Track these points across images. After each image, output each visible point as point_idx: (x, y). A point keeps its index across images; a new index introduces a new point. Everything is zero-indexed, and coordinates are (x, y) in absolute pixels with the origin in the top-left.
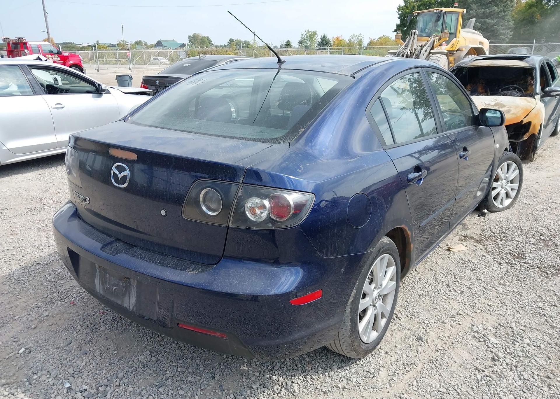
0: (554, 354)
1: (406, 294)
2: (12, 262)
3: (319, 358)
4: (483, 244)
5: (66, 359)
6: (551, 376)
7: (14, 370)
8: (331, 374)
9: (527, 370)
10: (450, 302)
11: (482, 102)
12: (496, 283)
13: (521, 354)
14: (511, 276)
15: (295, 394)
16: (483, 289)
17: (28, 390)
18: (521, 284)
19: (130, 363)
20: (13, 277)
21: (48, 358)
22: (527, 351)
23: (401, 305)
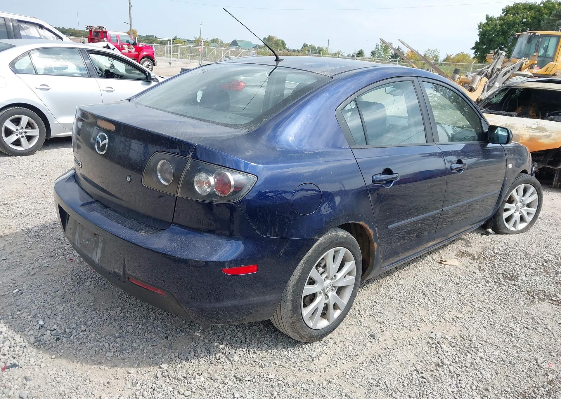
0: (504, 371)
1: (378, 295)
2: (35, 220)
3: (269, 336)
4: (479, 262)
5: (49, 302)
6: (490, 388)
7: (4, 305)
8: (274, 352)
9: (467, 380)
10: (419, 309)
11: (523, 125)
12: (475, 299)
13: (469, 365)
14: (494, 295)
15: (233, 362)
16: (459, 302)
17: (9, 322)
18: (501, 303)
19: (101, 315)
20: (31, 231)
21: (35, 300)
22: (476, 363)
23: (368, 304)
